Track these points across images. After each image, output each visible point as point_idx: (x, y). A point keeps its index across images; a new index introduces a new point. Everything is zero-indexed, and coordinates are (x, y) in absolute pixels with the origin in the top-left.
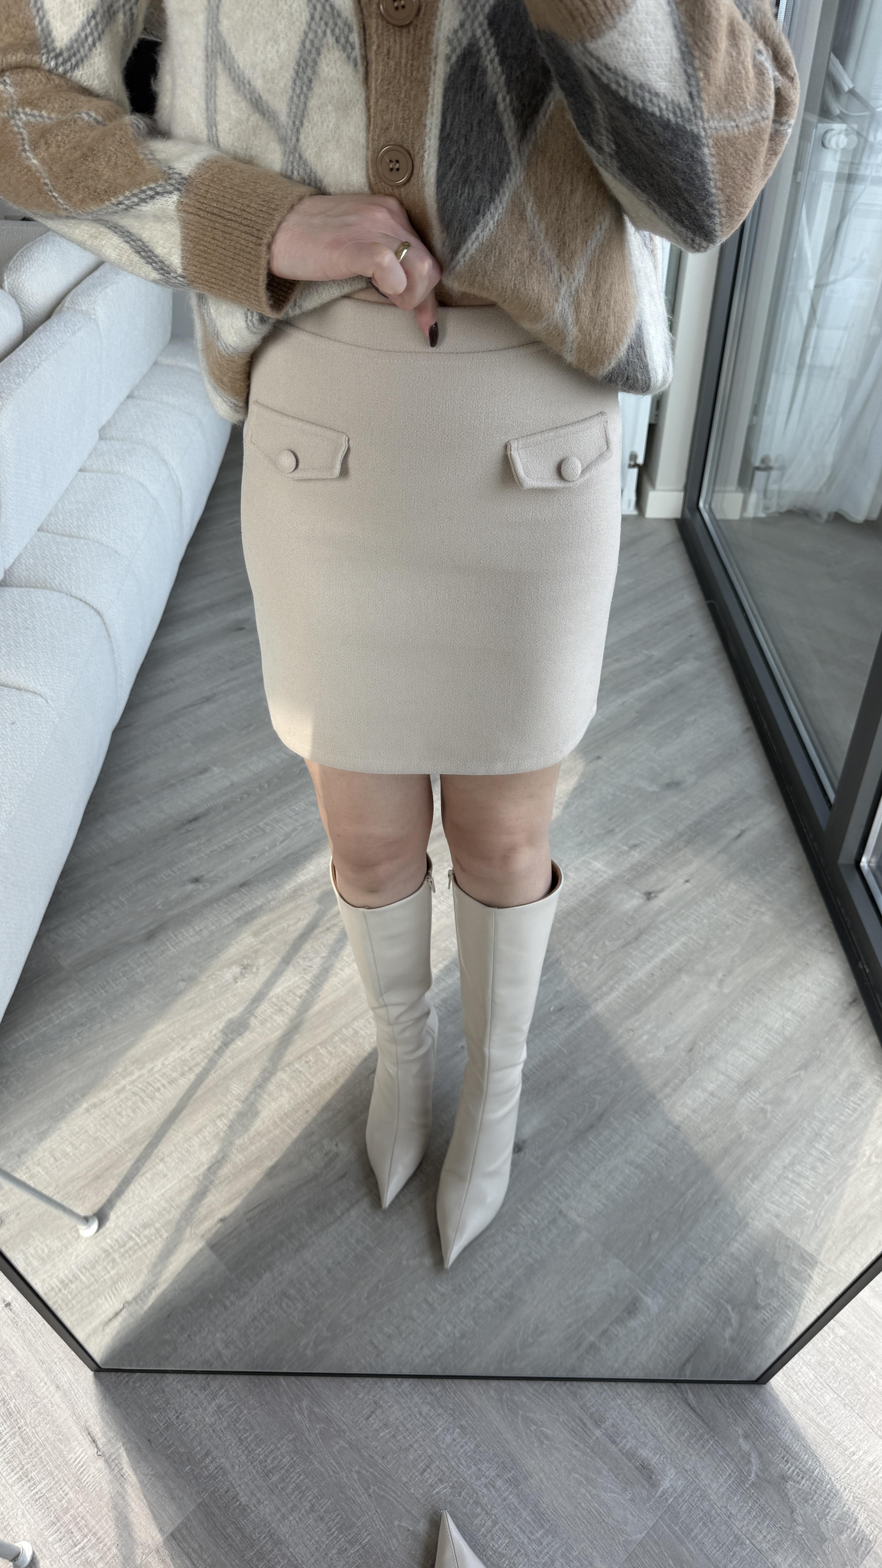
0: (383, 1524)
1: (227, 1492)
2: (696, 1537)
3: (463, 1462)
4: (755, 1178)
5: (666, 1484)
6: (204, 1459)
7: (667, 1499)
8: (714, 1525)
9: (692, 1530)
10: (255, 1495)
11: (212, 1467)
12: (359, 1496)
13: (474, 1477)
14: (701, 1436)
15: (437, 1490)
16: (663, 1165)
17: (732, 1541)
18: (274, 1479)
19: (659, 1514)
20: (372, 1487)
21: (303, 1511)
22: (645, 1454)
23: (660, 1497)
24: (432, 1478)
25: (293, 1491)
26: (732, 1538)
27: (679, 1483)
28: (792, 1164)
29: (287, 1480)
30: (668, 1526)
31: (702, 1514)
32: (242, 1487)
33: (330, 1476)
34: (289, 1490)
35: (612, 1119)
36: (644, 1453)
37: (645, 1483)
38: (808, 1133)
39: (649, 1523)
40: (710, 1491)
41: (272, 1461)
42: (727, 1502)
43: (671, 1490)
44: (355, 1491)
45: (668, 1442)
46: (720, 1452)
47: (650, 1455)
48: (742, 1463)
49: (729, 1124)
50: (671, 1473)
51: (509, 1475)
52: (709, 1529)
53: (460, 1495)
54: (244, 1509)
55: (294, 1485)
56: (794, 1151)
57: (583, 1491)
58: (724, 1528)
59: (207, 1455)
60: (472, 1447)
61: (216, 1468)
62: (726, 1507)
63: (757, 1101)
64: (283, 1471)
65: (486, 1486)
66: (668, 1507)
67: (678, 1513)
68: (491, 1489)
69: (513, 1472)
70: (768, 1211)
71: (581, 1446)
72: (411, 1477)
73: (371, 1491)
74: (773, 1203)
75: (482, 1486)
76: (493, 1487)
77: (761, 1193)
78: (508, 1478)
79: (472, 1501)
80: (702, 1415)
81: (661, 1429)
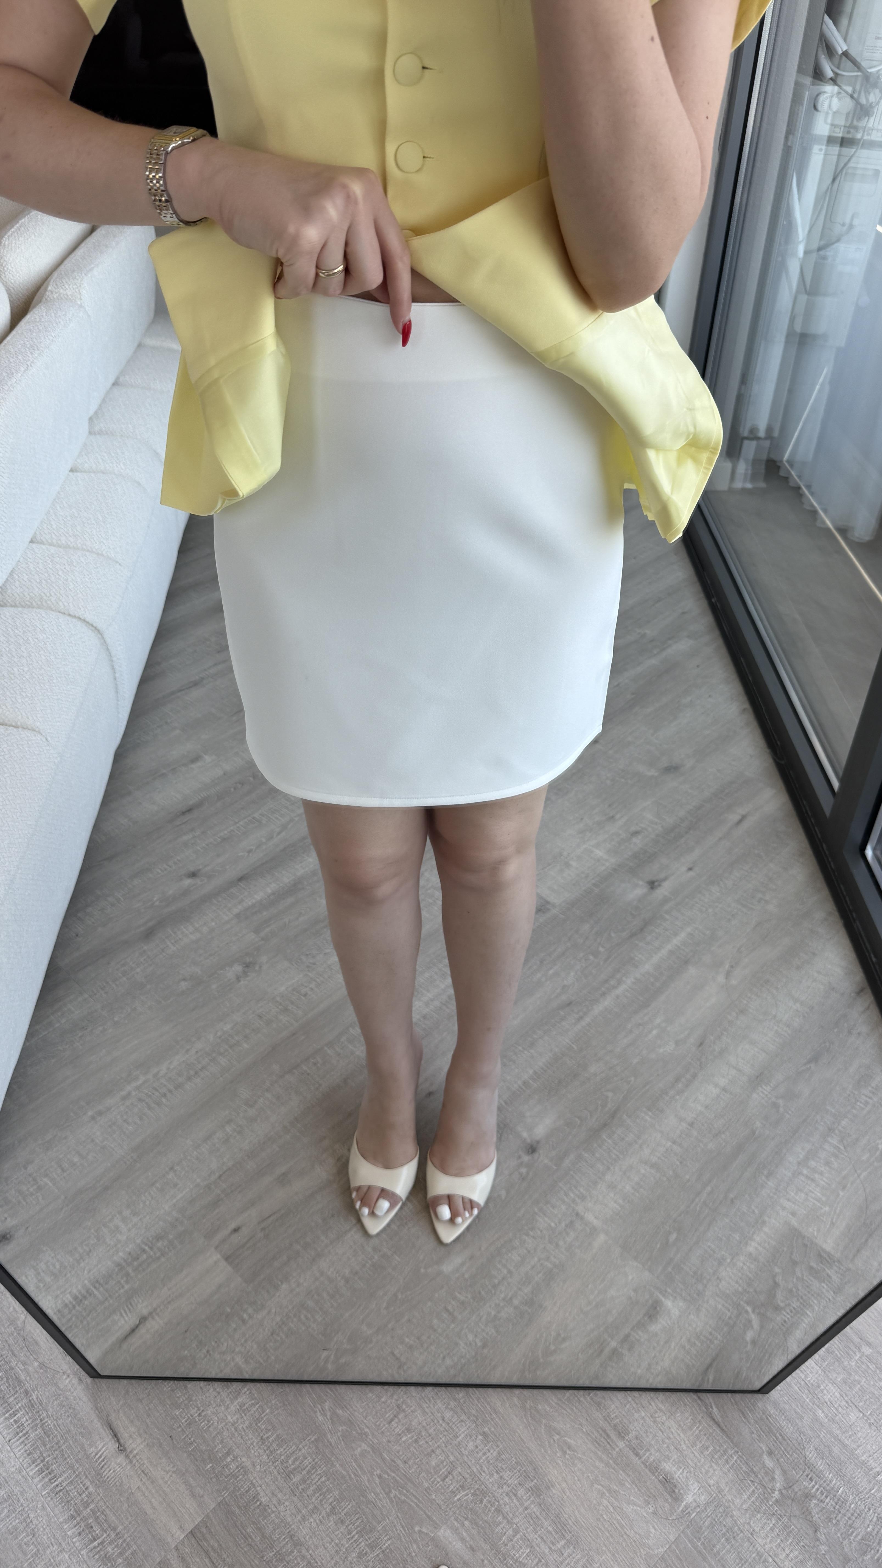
0: (404, 1529)
1: (247, 1492)
2: (718, 1552)
3: (485, 1469)
4: (770, 1175)
5: (689, 1498)
6: (226, 1458)
7: (690, 1514)
8: (737, 1541)
9: (715, 1546)
10: (276, 1496)
11: (233, 1466)
12: (380, 1500)
13: (496, 1485)
14: (725, 1451)
15: (458, 1499)
16: (678, 1163)
18: (295, 1480)
19: (682, 1528)
20: (394, 1492)
21: (323, 1513)
23: (683, 1511)
24: (454, 1484)
25: (314, 1492)
26: (754, 1555)
27: (703, 1498)
28: (807, 1159)
29: (308, 1482)
30: (691, 1542)
31: (725, 1529)
32: (263, 1487)
33: (351, 1478)
34: (310, 1492)
35: (625, 1116)
37: (668, 1497)
38: (821, 1128)
39: (671, 1537)
40: (733, 1507)
41: (294, 1462)
42: (750, 1518)
43: (694, 1504)
44: (376, 1494)
45: (692, 1456)
46: (744, 1468)
47: (674, 1469)
48: (766, 1479)
49: (742, 1120)
50: (695, 1487)
51: (532, 1484)
52: (732, 1546)
53: (482, 1503)
54: (264, 1510)
55: (314, 1487)
56: (808, 1146)
57: (605, 1502)
58: (747, 1544)
59: (228, 1453)
60: (495, 1454)
61: (237, 1467)
62: (749, 1524)
63: (769, 1095)
64: (304, 1472)
65: (507, 1494)
66: (691, 1523)
68: (513, 1497)
69: (535, 1481)
70: (784, 1209)
71: (604, 1457)
72: (433, 1482)
73: (392, 1495)
74: (789, 1200)
75: (504, 1495)
76: (515, 1495)
77: (776, 1190)
78: (531, 1487)
79: (493, 1509)
80: (726, 1429)
81: (685, 1443)
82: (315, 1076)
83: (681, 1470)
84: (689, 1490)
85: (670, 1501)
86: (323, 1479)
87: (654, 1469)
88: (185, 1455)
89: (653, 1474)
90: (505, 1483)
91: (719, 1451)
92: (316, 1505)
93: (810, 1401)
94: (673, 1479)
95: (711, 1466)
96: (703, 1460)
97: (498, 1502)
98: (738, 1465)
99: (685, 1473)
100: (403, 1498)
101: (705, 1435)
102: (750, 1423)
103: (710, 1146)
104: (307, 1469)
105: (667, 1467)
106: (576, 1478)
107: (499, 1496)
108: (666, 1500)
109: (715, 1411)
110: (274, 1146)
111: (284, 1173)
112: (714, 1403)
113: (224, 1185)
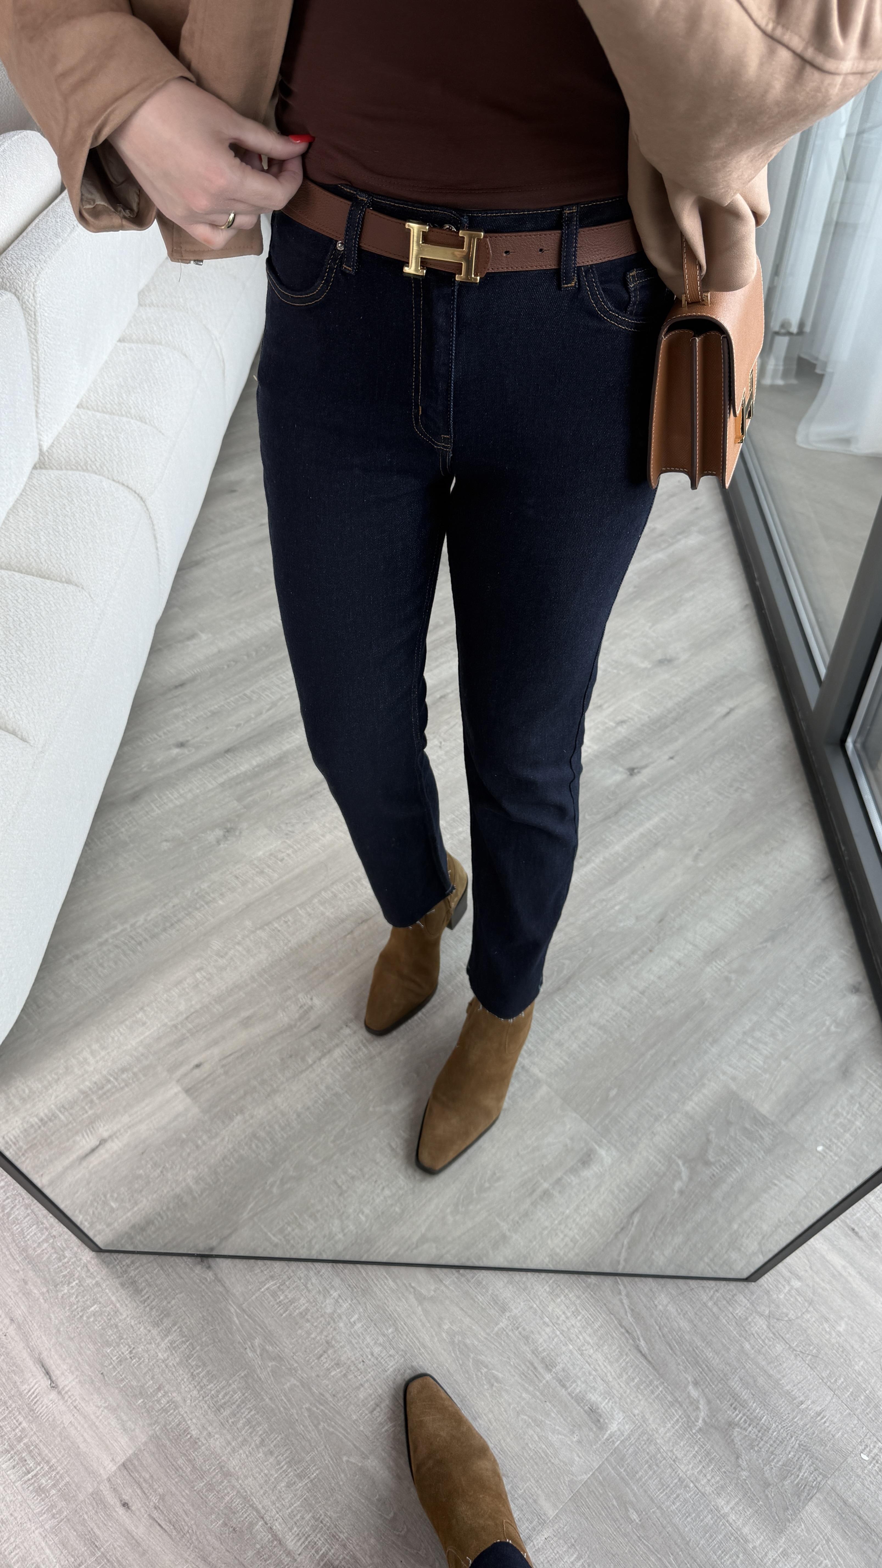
0: (332, 1459)
1: (178, 1425)
2: (641, 1479)
4: (714, 1042)
5: (613, 1427)
6: (157, 1394)
7: (613, 1442)
8: (659, 1468)
9: (637, 1473)
10: (206, 1429)
11: (164, 1401)
12: (309, 1432)
14: (651, 1382)
15: (386, 1428)
16: (626, 1027)
17: (676, 1484)
18: (225, 1414)
19: (605, 1456)
20: (322, 1424)
21: (253, 1445)
23: (607, 1439)
24: (382, 1416)
25: (244, 1425)
26: (676, 1481)
27: (627, 1427)
28: (752, 1029)
29: (238, 1415)
30: (614, 1468)
31: (647, 1457)
32: (194, 1421)
33: (281, 1412)
34: (240, 1425)
35: (579, 982)
36: (594, 1397)
37: (593, 1426)
38: (770, 1002)
39: (595, 1464)
40: (657, 1436)
41: (224, 1397)
42: (673, 1446)
43: (618, 1433)
44: (305, 1427)
45: (617, 1387)
46: (669, 1398)
47: (600, 1399)
48: (690, 1409)
49: (693, 991)
50: (619, 1417)
52: (654, 1472)
54: (194, 1442)
55: (245, 1420)
56: (755, 1018)
57: (532, 1433)
58: (669, 1471)
59: (159, 1389)
61: (168, 1402)
62: (672, 1451)
63: (722, 970)
64: (234, 1407)
66: (614, 1450)
67: (624, 1456)
70: (724, 1073)
71: (530, 1388)
72: (362, 1414)
73: (320, 1427)
74: (730, 1066)
77: (719, 1056)
80: (652, 1361)
81: (611, 1375)
82: (285, 933)
83: (607, 1401)
84: (613, 1419)
85: (594, 1429)
86: (253, 1413)
87: (579, 1399)
88: (117, 1391)
89: (579, 1404)
91: (645, 1382)
92: (246, 1437)
93: (737, 1333)
94: (598, 1408)
95: (637, 1397)
96: (628, 1391)
98: (664, 1395)
99: (610, 1403)
100: (331, 1430)
101: (631, 1367)
102: (676, 1355)
103: (659, 1013)
104: (237, 1403)
105: (593, 1399)
106: (502, 1409)
108: (591, 1429)
109: (642, 1343)
110: (241, 993)
111: (248, 1017)
112: (642, 1336)
113: (190, 1026)
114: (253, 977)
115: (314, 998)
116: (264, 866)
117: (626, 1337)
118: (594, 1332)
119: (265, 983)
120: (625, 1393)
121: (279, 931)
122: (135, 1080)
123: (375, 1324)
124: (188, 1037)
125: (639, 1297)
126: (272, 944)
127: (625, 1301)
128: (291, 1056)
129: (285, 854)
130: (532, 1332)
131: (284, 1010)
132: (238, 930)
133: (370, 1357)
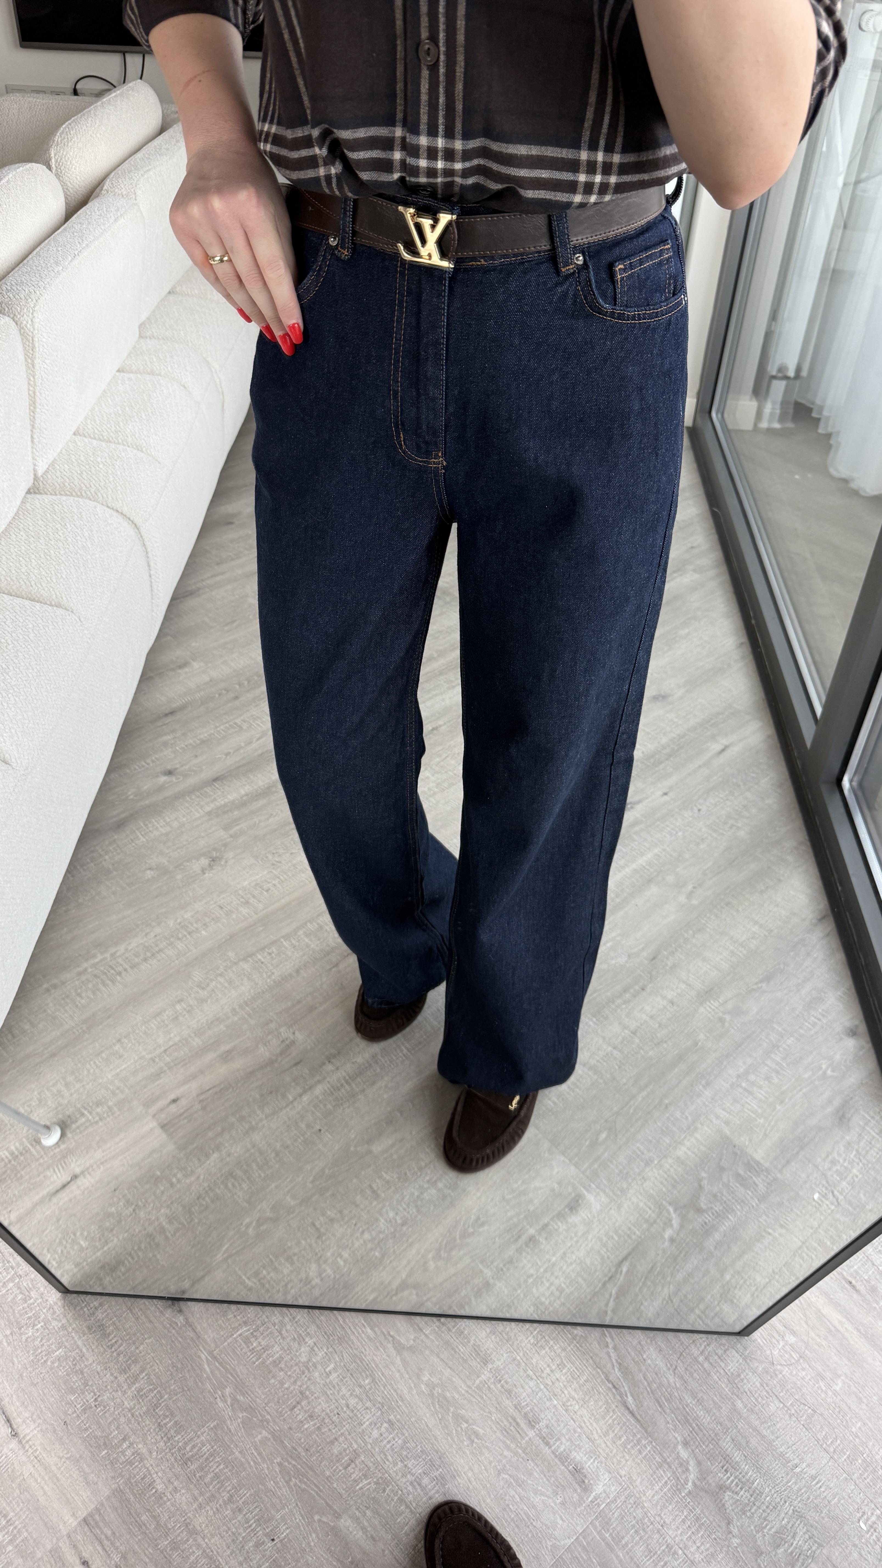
0: (303, 1519)
1: (142, 1479)
2: (626, 1544)
3: (390, 1458)
4: (708, 1085)
5: (599, 1489)
6: (121, 1445)
7: (599, 1505)
8: (646, 1533)
9: (623, 1538)
10: (172, 1483)
11: (128, 1453)
12: (280, 1488)
13: (400, 1474)
14: (639, 1441)
15: (360, 1485)
16: (617, 1067)
17: (664, 1551)
18: (193, 1467)
19: (590, 1520)
20: (293, 1480)
21: (221, 1501)
22: (578, 1458)
23: (592, 1502)
24: (357, 1473)
25: (212, 1480)
26: (663, 1548)
27: (613, 1489)
28: (747, 1072)
29: (206, 1469)
30: (599, 1533)
31: (634, 1522)
32: (160, 1474)
33: (251, 1467)
34: (207, 1480)
36: (578, 1456)
37: (577, 1487)
38: (765, 1045)
39: (578, 1528)
40: (644, 1499)
41: (192, 1449)
42: (661, 1510)
43: (604, 1495)
44: (276, 1483)
45: (603, 1446)
46: (657, 1458)
47: (585, 1459)
48: (680, 1470)
49: (686, 1031)
50: (605, 1477)
51: (437, 1473)
52: (641, 1538)
53: (384, 1491)
54: (159, 1497)
55: (212, 1474)
56: (749, 1061)
57: (512, 1493)
58: (656, 1536)
59: (124, 1439)
60: (400, 1442)
61: (133, 1454)
62: (659, 1515)
63: (716, 1010)
64: (202, 1460)
65: (411, 1483)
66: (600, 1513)
67: (610, 1519)
68: (417, 1487)
69: (441, 1470)
70: (718, 1117)
71: (513, 1446)
72: (336, 1468)
73: (292, 1484)
74: (724, 1109)
75: (408, 1484)
76: (419, 1484)
77: (713, 1099)
78: (436, 1476)
79: (396, 1498)
80: (640, 1419)
81: (597, 1433)
82: (269, 965)
83: (592, 1460)
84: (598, 1480)
85: (579, 1491)
86: (221, 1467)
87: (564, 1458)
88: (79, 1441)
89: (563, 1464)
90: (410, 1472)
91: (632, 1441)
92: (214, 1493)
93: (729, 1391)
94: (583, 1469)
95: (624, 1456)
96: (615, 1451)
97: (402, 1491)
98: (652, 1455)
99: (596, 1463)
100: (303, 1487)
101: (619, 1424)
102: (665, 1412)
103: (651, 1053)
104: (205, 1456)
106: (483, 1468)
107: (402, 1485)
108: (575, 1491)
109: (630, 1399)
110: (222, 1026)
111: (228, 1051)
112: (630, 1392)
113: (168, 1059)
114: (234, 1010)
115: (297, 1032)
116: (249, 896)
117: (613, 1393)
118: (580, 1387)
119: (246, 1016)
120: (611, 1452)
121: (262, 963)
122: (109, 1114)
123: (351, 1375)
124: (165, 1071)
125: (627, 1350)
126: (254, 976)
127: (612, 1354)
128: (271, 1093)
129: (271, 884)
130: (515, 1385)
131: (265, 1044)
132: (220, 962)
133: (345, 1409)
